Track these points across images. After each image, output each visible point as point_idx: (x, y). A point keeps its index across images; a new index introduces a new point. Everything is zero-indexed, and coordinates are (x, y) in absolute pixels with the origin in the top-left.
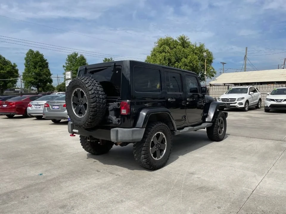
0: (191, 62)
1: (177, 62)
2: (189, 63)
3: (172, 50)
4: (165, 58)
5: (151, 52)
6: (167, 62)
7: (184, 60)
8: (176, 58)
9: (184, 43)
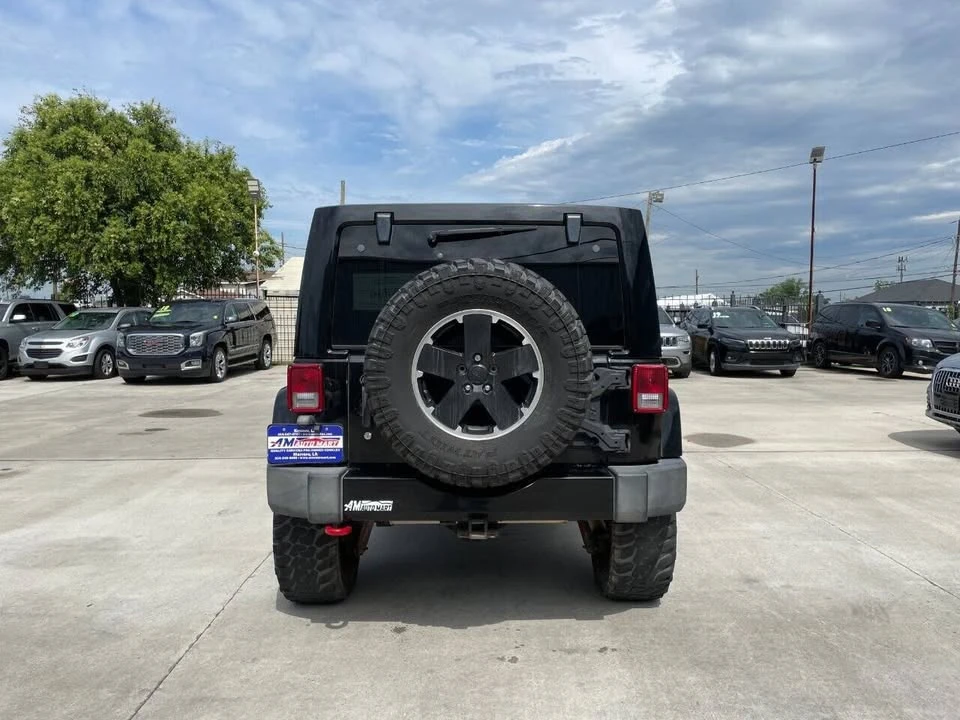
0: (202, 206)
1: (144, 202)
2: (198, 210)
3: (119, 151)
4: (88, 179)
5: (6, 144)
6: (101, 194)
7: (169, 195)
8: (138, 185)
9: (157, 134)
